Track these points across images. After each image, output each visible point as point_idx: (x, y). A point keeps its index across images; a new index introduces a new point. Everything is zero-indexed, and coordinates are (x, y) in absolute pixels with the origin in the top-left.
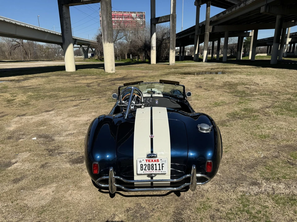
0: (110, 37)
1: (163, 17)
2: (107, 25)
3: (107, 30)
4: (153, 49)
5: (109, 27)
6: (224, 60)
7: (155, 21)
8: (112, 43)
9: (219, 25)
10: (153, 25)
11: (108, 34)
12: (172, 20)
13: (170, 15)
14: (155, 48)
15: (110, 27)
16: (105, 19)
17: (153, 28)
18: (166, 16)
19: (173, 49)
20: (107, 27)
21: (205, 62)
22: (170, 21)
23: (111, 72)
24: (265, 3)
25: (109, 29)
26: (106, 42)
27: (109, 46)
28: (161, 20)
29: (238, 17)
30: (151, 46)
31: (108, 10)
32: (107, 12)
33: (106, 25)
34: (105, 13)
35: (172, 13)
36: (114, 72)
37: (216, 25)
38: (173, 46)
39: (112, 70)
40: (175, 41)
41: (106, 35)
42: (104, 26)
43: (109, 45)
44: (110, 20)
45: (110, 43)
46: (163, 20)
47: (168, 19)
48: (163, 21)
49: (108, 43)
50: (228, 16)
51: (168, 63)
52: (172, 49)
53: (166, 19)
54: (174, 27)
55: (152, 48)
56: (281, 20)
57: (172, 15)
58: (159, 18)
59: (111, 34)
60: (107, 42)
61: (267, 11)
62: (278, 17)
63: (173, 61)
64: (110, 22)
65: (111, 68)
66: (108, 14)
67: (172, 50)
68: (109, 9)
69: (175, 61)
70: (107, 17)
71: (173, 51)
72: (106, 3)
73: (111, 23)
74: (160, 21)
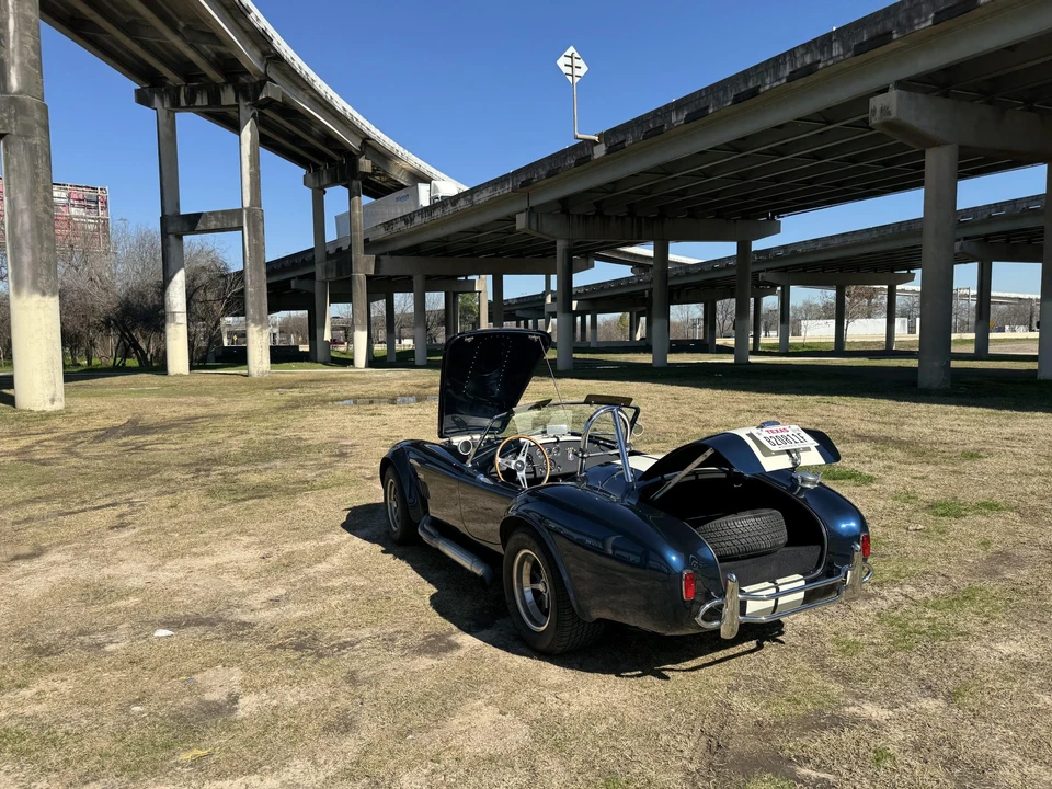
0: (44, 272)
1: (211, 213)
2: (32, 230)
3: (33, 249)
4: (174, 320)
5: (40, 236)
6: (419, 359)
7: (178, 225)
8: (53, 294)
9: (393, 253)
10: (172, 237)
11: (35, 264)
12: (248, 226)
13: (241, 211)
14: (182, 318)
15: (48, 237)
16: (22, 204)
17: (173, 250)
18: (223, 212)
19: (260, 321)
20: (32, 237)
21: (366, 367)
22: (241, 228)
23: (49, 408)
24: (525, 205)
25: (41, 243)
26: (25, 292)
27: (38, 308)
28: (205, 225)
29: (448, 236)
30: (168, 310)
31: (37, 175)
32: (34, 183)
33: (27, 226)
34: (26, 185)
35: (247, 204)
36: (59, 406)
37: (385, 254)
38: (260, 313)
39: (53, 401)
40: (266, 296)
41: (26, 266)
42: (18, 231)
43: (42, 305)
44: (45, 211)
45: (44, 294)
46: (214, 223)
47: (235, 224)
48: (213, 227)
49: (37, 297)
50: (421, 230)
51: (245, 372)
52: (254, 321)
53: (228, 221)
54: (258, 247)
55: (169, 317)
56: (570, 253)
57: (248, 210)
58: (198, 216)
59: (49, 265)
60: (31, 293)
61: (534, 226)
62: (561, 245)
63: (261, 362)
64: (46, 217)
65: (48, 393)
66: (40, 189)
67: (256, 325)
68: (42, 171)
69: (271, 362)
70: (32, 200)
71: (261, 330)
72: (32, 150)
73: (49, 223)
74: (201, 226)
